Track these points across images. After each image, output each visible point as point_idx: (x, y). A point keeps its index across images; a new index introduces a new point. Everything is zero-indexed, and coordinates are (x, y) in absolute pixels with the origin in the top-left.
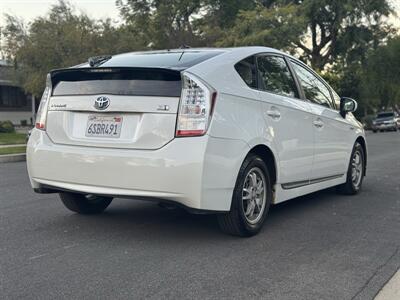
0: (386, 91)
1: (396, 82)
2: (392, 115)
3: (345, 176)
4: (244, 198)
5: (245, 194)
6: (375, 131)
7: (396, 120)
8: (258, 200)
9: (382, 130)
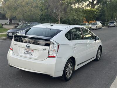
0: (113, 15)
1: (116, 12)
2: (114, 22)
3: (95, 57)
4: (66, 71)
5: (67, 70)
6: (108, 27)
7: (115, 24)
8: (70, 71)
9: (111, 27)
